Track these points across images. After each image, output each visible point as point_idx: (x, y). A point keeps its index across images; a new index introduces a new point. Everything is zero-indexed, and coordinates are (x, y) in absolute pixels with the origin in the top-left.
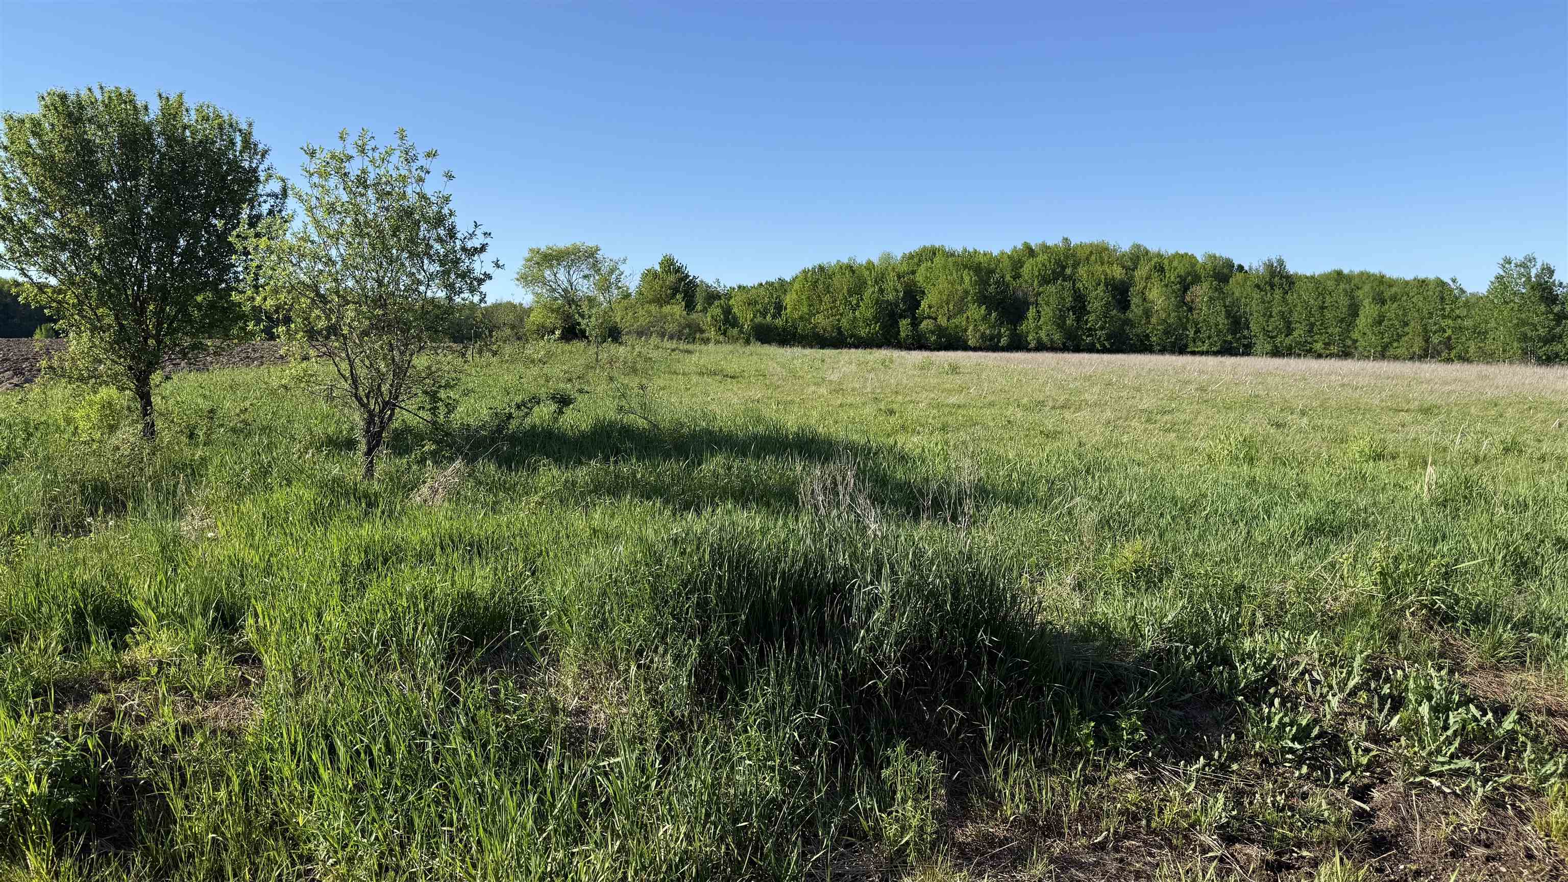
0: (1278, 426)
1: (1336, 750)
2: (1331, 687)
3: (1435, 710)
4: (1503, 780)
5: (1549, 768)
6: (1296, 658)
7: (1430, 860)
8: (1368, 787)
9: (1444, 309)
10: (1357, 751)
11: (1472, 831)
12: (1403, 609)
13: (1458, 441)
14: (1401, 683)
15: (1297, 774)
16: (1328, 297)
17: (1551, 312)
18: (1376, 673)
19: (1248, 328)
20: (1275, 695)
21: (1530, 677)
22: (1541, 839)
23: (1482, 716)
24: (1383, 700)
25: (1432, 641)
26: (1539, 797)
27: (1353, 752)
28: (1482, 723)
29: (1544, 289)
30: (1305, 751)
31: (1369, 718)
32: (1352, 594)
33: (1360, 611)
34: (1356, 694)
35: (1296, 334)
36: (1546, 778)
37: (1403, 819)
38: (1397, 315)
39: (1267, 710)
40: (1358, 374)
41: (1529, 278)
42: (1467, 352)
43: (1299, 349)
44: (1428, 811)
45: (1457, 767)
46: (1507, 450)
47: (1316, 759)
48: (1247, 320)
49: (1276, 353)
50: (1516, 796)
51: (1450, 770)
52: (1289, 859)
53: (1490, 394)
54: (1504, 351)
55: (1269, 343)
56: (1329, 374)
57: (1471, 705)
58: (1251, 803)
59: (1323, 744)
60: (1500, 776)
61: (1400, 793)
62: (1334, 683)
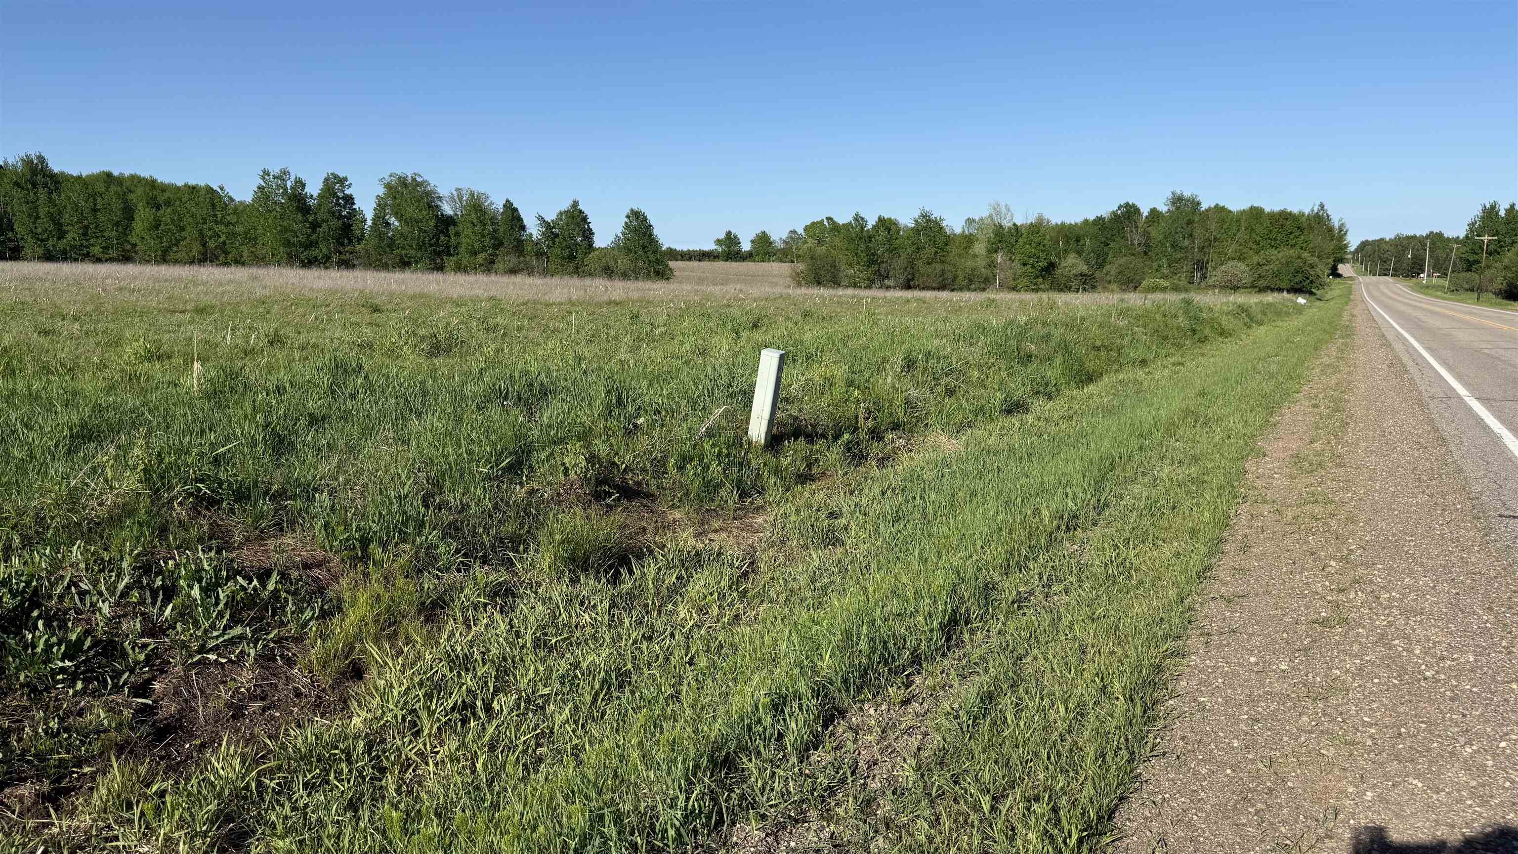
0: (46, 333)
1: (113, 655)
2: (101, 594)
3: (206, 591)
4: (272, 636)
5: (308, 614)
6: (61, 572)
7: (214, 729)
8: (149, 682)
9: (215, 215)
10: (134, 650)
11: (248, 690)
12: (171, 501)
13: (229, 337)
14: (173, 572)
15: (71, 692)
16: (99, 200)
17: (307, 221)
18: (146, 569)
19: (12, 230)
20: (39, 617)
21: (288, 540)
22: (306, 677)
23: (248, 584)
24: (154, 594)
25: (201, 526)
26: (302, 641)
27: (131, 652)
28: (249, 591)
29: (299, 200)
30: (77, 667)
31: (143, 614)
32: (117, 496)
33: (127, 510)
34: (128, 594)
35: (69, 236)
36: (306, 623)
37: (186, 701)
38: (173, 220)
39: (30, 636)
40: (135, 278)
41: (286, 190)
42: (242, 256)
43: (75, 253)
44: (208, 685)
45: (230, 636)
46: (271, 343)
47: (92, 670)
48: (9, 220)
49: (49, 257)
50: (283, 647)
51: (225, 641)
52: (69, 782)
53: (259, 293)
54: (273, 255)
55: (39, 246)
56: (104, 279)
57: (238, 577)
58: (20, 740)
59: (97, 654)
60: (267, 634)
61: (180, 676)
62: (103, 589)
